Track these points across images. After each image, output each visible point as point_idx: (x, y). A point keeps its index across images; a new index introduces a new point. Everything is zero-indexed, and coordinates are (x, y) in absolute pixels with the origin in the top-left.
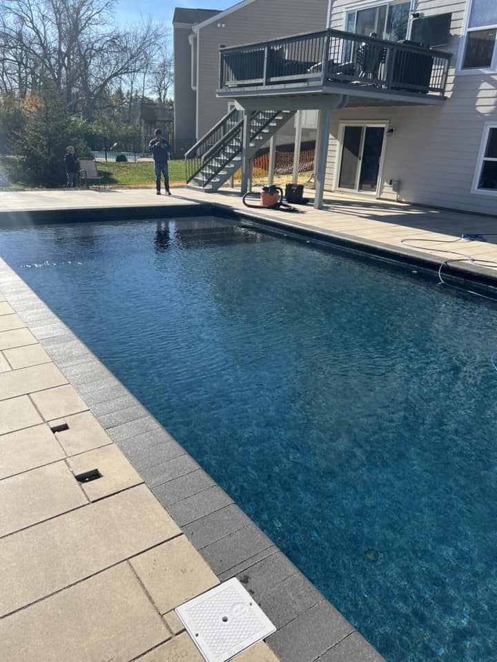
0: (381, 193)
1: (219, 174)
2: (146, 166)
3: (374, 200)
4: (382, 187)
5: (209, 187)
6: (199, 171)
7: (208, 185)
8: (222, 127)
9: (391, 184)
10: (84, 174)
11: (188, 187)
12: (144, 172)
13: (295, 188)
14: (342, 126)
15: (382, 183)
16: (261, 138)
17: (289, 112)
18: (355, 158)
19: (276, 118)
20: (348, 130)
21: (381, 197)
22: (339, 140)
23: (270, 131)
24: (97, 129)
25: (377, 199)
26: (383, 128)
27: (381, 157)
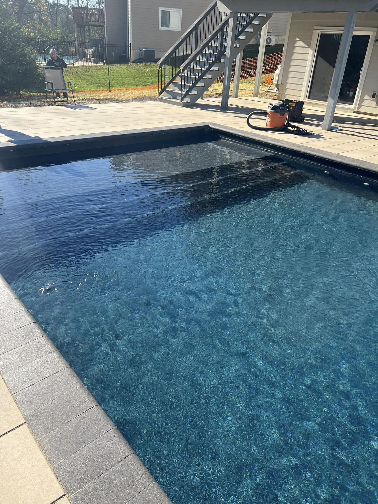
0: (360, 106)
1: (196, 85)
2: (87, 71)
3: (351, 115)
4: (362, 100)
5: (187, 100)
6: (171, 82)
7: (185, 99)
8: (194, 33)
9: (373, 97)
10: (50, 85)
11: (161, 100)
12: (87, 77)
13: (294, 104)
14: (317, 32)
15: (363, 96)
16: (238, 45)
17: (265, 16)
18: (331, 67)
19: (253, 22)
20: (324, 38)
21: (360, 110)
22: (312, 49)
23: (246, 38)
24: (29, 33)
25: (354, 112)
26: (369, 37)
27: (363, 69)
